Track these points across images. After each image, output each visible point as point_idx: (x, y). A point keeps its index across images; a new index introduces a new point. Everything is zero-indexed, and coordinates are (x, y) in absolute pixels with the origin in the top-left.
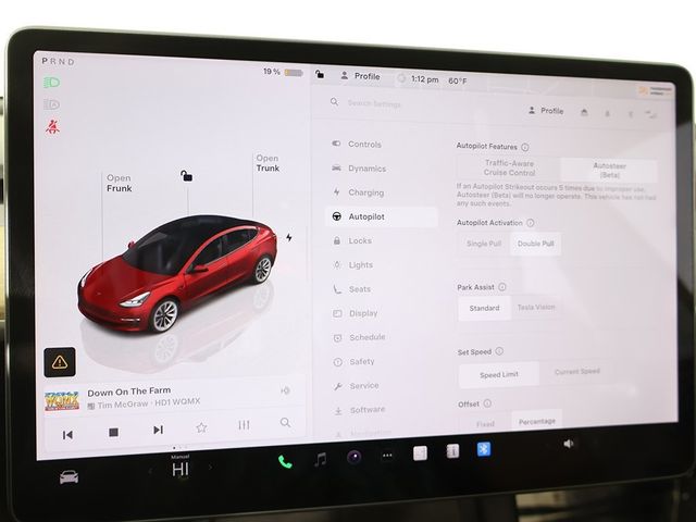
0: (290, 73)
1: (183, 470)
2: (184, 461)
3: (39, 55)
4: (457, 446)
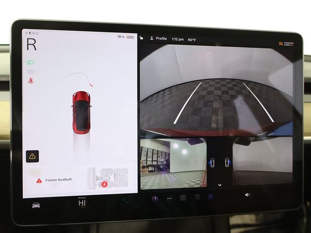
0: (129, 37)
1: (83, 203)
2: (84, 199)
3: (24, 31)
4: (199, 195)
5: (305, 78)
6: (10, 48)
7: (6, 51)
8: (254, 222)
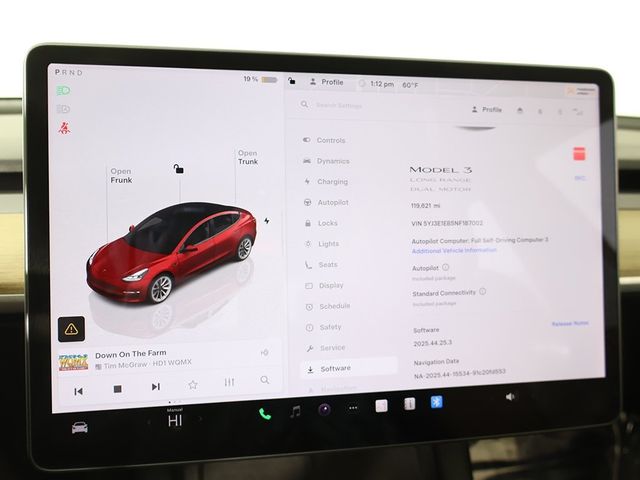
5: (620, 162)
6: (23, 104)
7: (16, 111)
8: (514, 457)
